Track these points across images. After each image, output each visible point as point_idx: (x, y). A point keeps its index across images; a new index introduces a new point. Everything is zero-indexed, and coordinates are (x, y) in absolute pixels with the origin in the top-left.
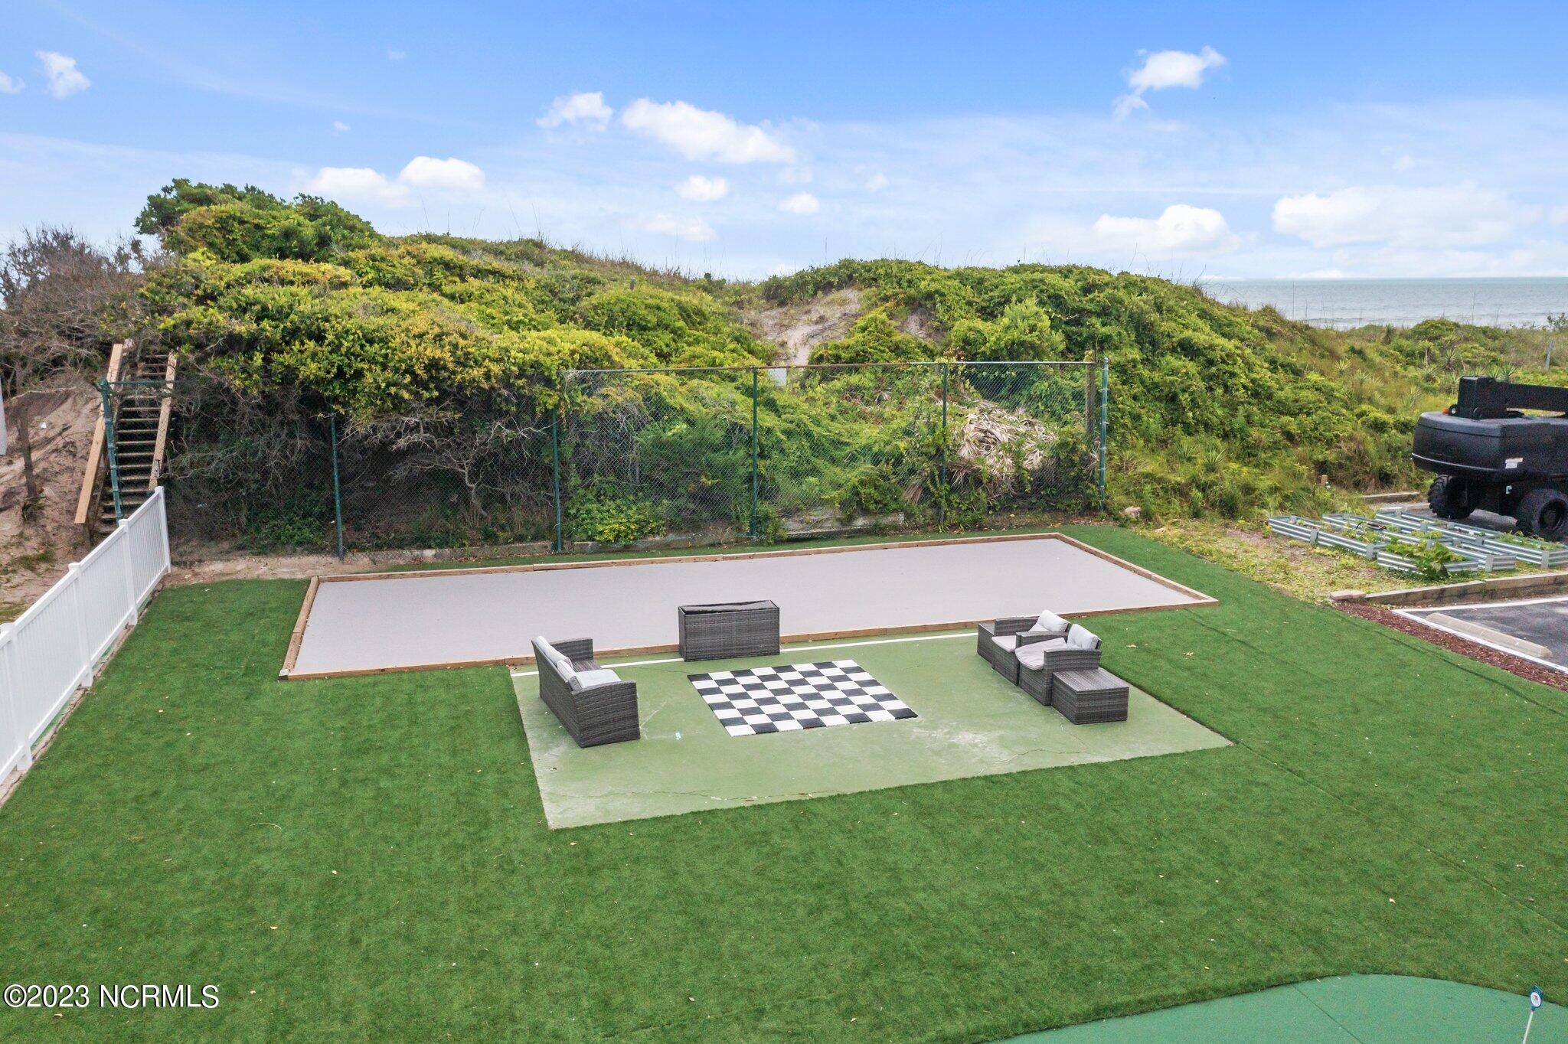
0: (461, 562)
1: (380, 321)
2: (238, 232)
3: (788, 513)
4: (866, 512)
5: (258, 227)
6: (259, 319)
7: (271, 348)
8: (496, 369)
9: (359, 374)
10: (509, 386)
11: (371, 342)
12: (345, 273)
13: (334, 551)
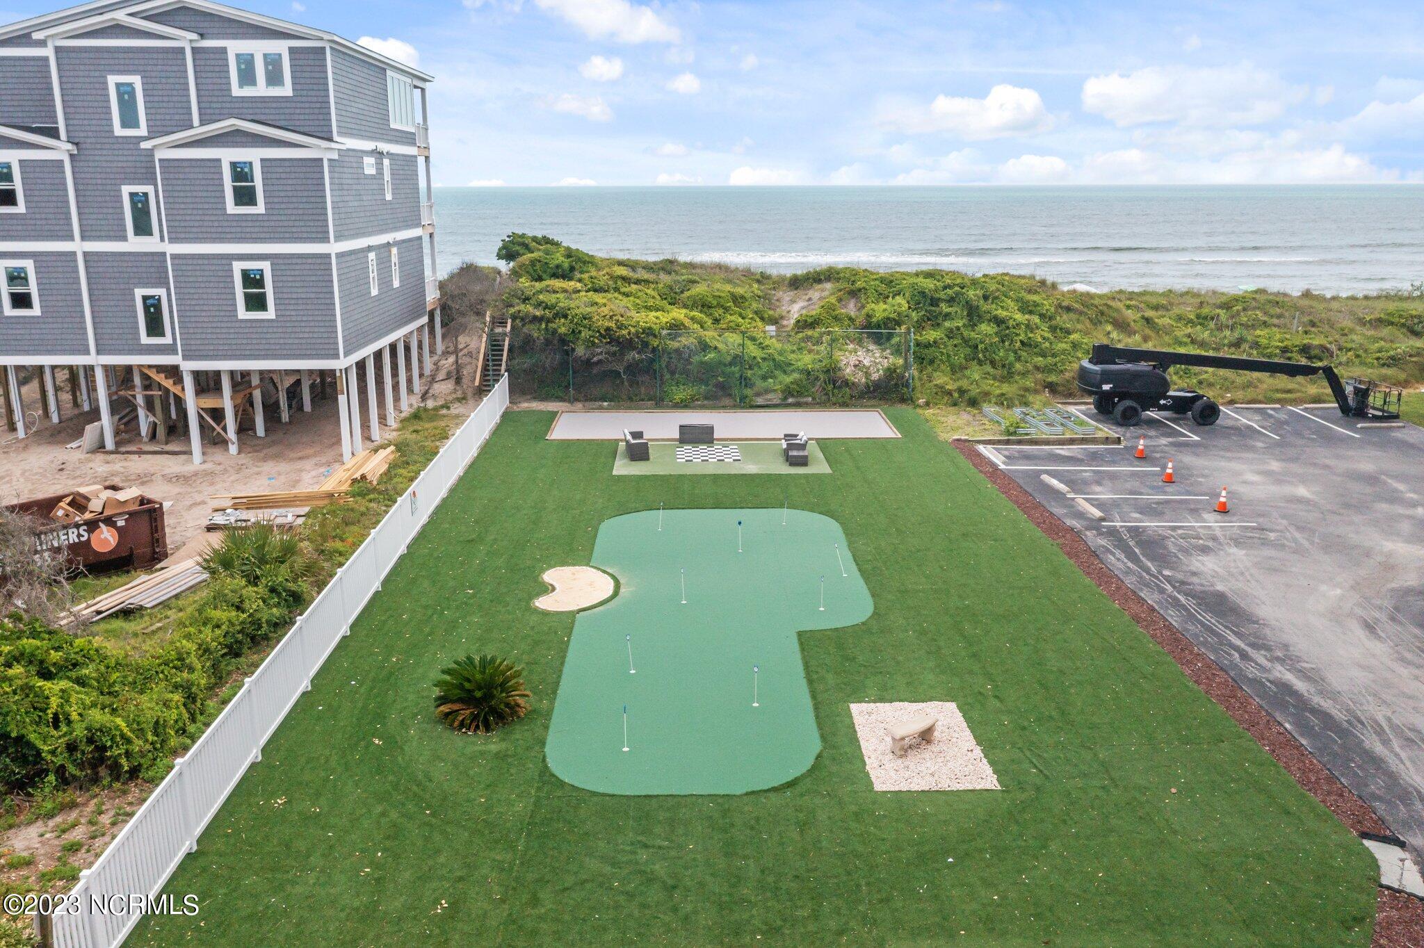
0: (618, 408)
1: (589, 310)
2: (538, 266)
3: (758, 394)
4: (793, 396)
5: (546, 263)
6: (545, 309)
7: (549, 321)
8: (633, 330)
9: (580, 332)
10: (638, 337)
11: (585, 319)
12: (579, 285)
13: (569, 401)
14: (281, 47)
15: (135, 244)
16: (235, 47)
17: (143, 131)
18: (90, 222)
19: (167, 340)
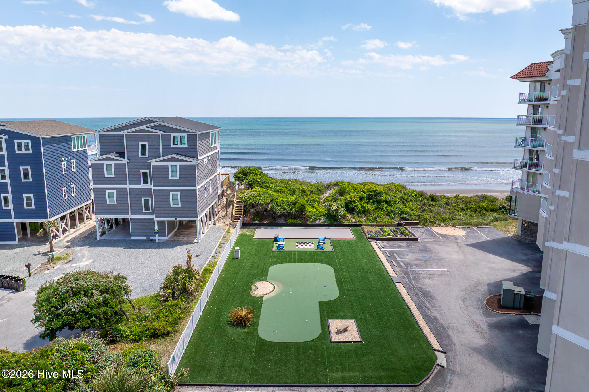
14: (185, 135)
15: (143, 186)
16: (172, 134)
17: (147, 156)
18: (131, 180)
19: (150, 211)
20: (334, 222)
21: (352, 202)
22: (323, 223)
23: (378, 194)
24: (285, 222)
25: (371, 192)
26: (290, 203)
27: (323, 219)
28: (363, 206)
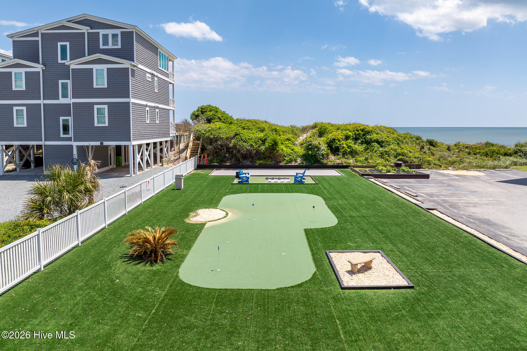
14: (118, 32)
15: (62, 101)
16: (102, 32)
17: (68, 61)
18: (47, 93)
19: (69, 136)
20: (314, 163)
21: (336, 141)
22: (301, 164)
23: (366, 132)
24: (251, 164)
25: (358, 131)
26: (259, 139)
27: (299, 161)
28: (350, 146)
